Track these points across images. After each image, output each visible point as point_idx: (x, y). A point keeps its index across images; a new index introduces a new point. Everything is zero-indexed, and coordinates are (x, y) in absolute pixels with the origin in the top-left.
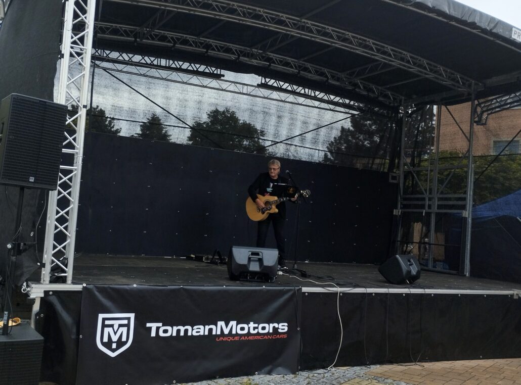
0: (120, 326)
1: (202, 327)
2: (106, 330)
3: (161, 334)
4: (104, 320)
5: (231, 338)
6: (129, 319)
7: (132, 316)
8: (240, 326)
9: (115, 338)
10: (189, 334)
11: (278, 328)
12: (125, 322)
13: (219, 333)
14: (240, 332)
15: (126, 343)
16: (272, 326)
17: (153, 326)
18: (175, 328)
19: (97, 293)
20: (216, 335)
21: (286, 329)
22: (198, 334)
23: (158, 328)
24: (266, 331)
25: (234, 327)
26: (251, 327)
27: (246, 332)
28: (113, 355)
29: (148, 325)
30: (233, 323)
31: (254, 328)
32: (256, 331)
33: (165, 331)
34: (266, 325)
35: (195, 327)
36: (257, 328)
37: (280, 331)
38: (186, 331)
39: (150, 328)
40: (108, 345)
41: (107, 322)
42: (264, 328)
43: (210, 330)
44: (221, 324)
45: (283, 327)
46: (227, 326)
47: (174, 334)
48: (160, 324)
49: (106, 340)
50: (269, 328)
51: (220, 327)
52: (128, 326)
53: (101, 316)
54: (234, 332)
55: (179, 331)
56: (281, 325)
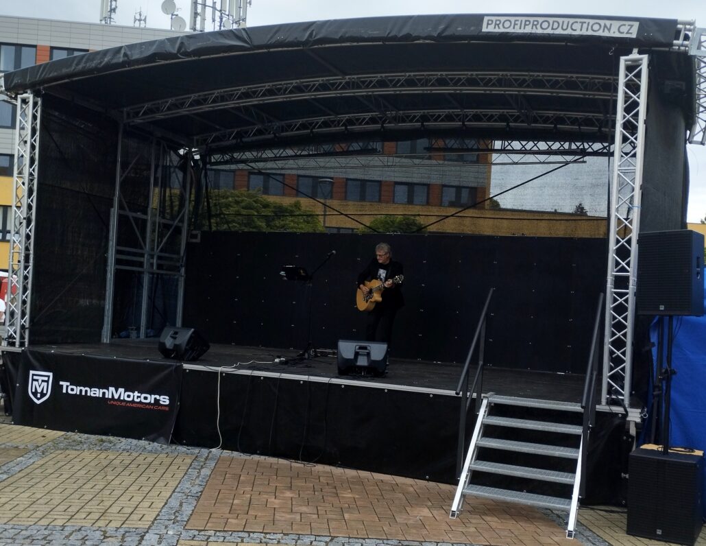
0: (43, 381)
1: (97, 389)
2: (35, 383)
3: (70, 392)
4: (33, 375)
5: (119, 403)
6: (49, 377)
7: (51, 374)
8: (127, 393)
9: (39, 390)
10: (89, 394)
12: (46, 379)
13: (110, 397)
14: (127, 399)
15: (45, 395)
16: (153, 396)
17: (64, 384)
18: (79, 388)
19: (29, 354)
20: (108, 399)
21: (167, 402)
22: (95, 395)
24: (148, 401)
25: (122, 394)
26: (135, 396)
27: (131, 399)
28: (38, 402)
29: (61, 383)
30: (121, 390)
31: (138, 397)
32: (138, 400)
33: (72, 390)
34: (148, 396)
35: (92, 389)
36: (140, 397)
37: (161, 402)
38: (86, 391)
39: (62, 385)
40: (35, 394)
41: (35, 377)
42: (146, 398)
43: (104, 393)
44: (112, 389)
45: (165, 400)
46: (116, 392)
47: (78, 393)
48: (68, 384)
49: (34, 391)
50: (151, 399)
51: (111, 392)
52: (47, 382)
53: (32, 372)
54: (122, 398)
55: (81, 391)
56: (162, 397)
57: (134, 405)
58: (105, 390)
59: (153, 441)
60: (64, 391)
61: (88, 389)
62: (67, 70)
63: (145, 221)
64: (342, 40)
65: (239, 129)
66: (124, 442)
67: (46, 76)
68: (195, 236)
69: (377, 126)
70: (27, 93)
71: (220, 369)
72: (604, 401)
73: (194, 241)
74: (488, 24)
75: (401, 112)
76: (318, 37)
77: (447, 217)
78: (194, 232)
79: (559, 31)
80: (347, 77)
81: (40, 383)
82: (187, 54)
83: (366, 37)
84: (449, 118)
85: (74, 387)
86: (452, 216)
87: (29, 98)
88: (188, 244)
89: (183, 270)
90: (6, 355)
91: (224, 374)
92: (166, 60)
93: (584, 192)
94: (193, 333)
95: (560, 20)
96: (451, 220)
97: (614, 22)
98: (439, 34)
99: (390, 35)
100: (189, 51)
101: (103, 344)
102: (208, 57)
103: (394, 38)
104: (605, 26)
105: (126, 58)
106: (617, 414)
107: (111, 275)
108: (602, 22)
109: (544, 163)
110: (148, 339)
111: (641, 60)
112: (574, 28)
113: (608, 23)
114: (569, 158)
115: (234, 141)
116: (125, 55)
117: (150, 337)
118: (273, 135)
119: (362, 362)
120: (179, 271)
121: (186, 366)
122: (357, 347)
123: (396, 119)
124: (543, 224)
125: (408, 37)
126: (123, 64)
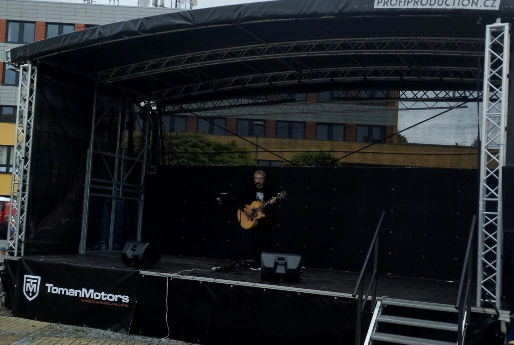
0: (34, 283)
1: (73, 290)
2: (28, 284)
3: (53, 292)
4: (27, 278)
5: (90, 301)
6: (38, 280)
7: (39, 278)
9: (31, 290)
10: (67, 294)
11: (122, 299)
12: (36, 281)
14: (95, 298)
16: (117, 296)
17: (49, 285)
18: (60, 289)
20: (81, 298)
21: (128, 301)
22: (71, 295)
24: (113, 300)
26: (102, 296)
28: (30, 300)
29: (47, 285)
30: (92, 291)
32: (105, 299)
33: (55, 290)
34: (113, 296)
38: (65, 291)
40: (28, 293)
41: (28, 280)
44: (84, 290)
45: (126, 299)
46: (88, 292)
47: (59, 293)
48: (52, 285)
49: (27, 290)
50: (115, 298)
52: (37, 284)
53: (26, 276)
55: (61, 291)
56: (124, 296)
57: (102, 303)
58: (79, 291)
59: (117, 331)
60: (49, 291)
61: (66, 289)
62: (56, 46)
63: (114, 158)
64: (264, 17)
65: (187, 86)
66: (94, 332)
67: (42, 50)
68: (152, 170)
69: (296, 81)
70: (27, 63)
71: (168, 275)
72: (478, 304)
73: (151, 173)
75: (315, 70)
76: (245, 16)
77: (353, 153)
78: (151, 167)
80: (270, 44)
81: (32, 284)
82: (145, 31)
83: (282, 14)
84: (353, 73)
85: (56, 288)
86: (357, 152)
87: (28, 67)
88: (146, 176)
89: (142, 196)
90: (7, 262)
91: (171, 279)
92: (130, 36)
93: (466, 131)
94: (148, 246)
96: (355, 155)
98: (339, 11)
99: (301, 13)
100: (146, 29)
101: (80, 255)
102: (161, 33)
103: (304, 15)
105: (100, 36)
106: (490, 315)
107: (87, 201)
109: (432, 108)
110: (115, 251)
111: (504, 27)
114: (453, 104)
115: (183, 95)
116: (100, 33)
117: (116, 249)
118: (213, 90)
119: (281, 270)
120: (140, 197)
121: (143, 272)
122: (277, 258)
123: (310, 76)
124: (432, 158)
125: (314, 14)
126: (97, 40)
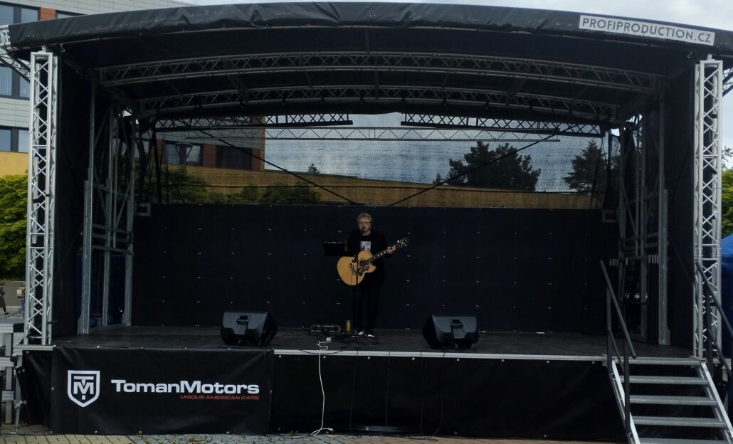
1: (165, 385)
2: (76, 384)
3: (126, 390)
4: (73, 375)
5: (196, 397)
6: (95, 376)
7: (98, 373)
8: (204, 386)
9: (84, 391)
10: (153, 391)
11: (247, 389)
13: (183, 391)
14: (204, 391)
15: (93, 396)
16: (239, 387)
17: (118, 382)
18: (139, 385)
19: (65, 353)
20: (180, 394)
21: (257, 391)
22: (162, 391)
23: (122, 385)
24: (233, 392)
26: (216, 388)
27: (211, 391)
28: (83, 405)
29: (113, 381)
30: (197, 383)
31: (220, 389)
32: (222, 392)
33: (129, 388)
34: (234, 386)
35: (158, 385)
36: (223, 388)
37: (249, 392)
38: (149, 388)
39: (115, 384)
40: (78, 396)
41: (75, 378)
42: (230, 389)
43: (174, 389)
44: (184, 383)
45: (254, 389)
46: (191, 385)
47: (138, 391)
48: (124, 381)
49: (76, 392)
50: (237, 389)
51: (183, 386)
52: (94, 381)
53: (70, 372)
54: (198, 391)
55: (142, 388)
56: (250, 386)
57: (216, 398)
58: (175, 385)
60: (118, 389)
61: (152, 385)
63: (105, 192)
64: (440, 23)
65: (197, 94)
68: (145, 210)
71: (319, 352)
73: (143, 214)
74: (584, 22)
76: (413, 20)
78: (143, 205)
79: (648, 35)
82: (261, 23)
83: (465, 22)
85: (132, 385)
87: (47, 57)
90: (28, 355)
91: (324, 357)
94: (267, 317)
95: (649, 25)
97: (694, 31)
98: (538, 28)
99: (489, 24)
100: (264, 20)
101: (81, 335)
102: (281, 27)
103: (494, 27)
104: (688, 34)
107: (88, 255)
108: (685, 30)
110: (112, 326)
111: (718, 64)
112: (661, 32)
113: (690, 31)
120: (126, 248)
121: (277, 352)
122: (451, 321)
125: (508, 27)
126: (180, 27)
